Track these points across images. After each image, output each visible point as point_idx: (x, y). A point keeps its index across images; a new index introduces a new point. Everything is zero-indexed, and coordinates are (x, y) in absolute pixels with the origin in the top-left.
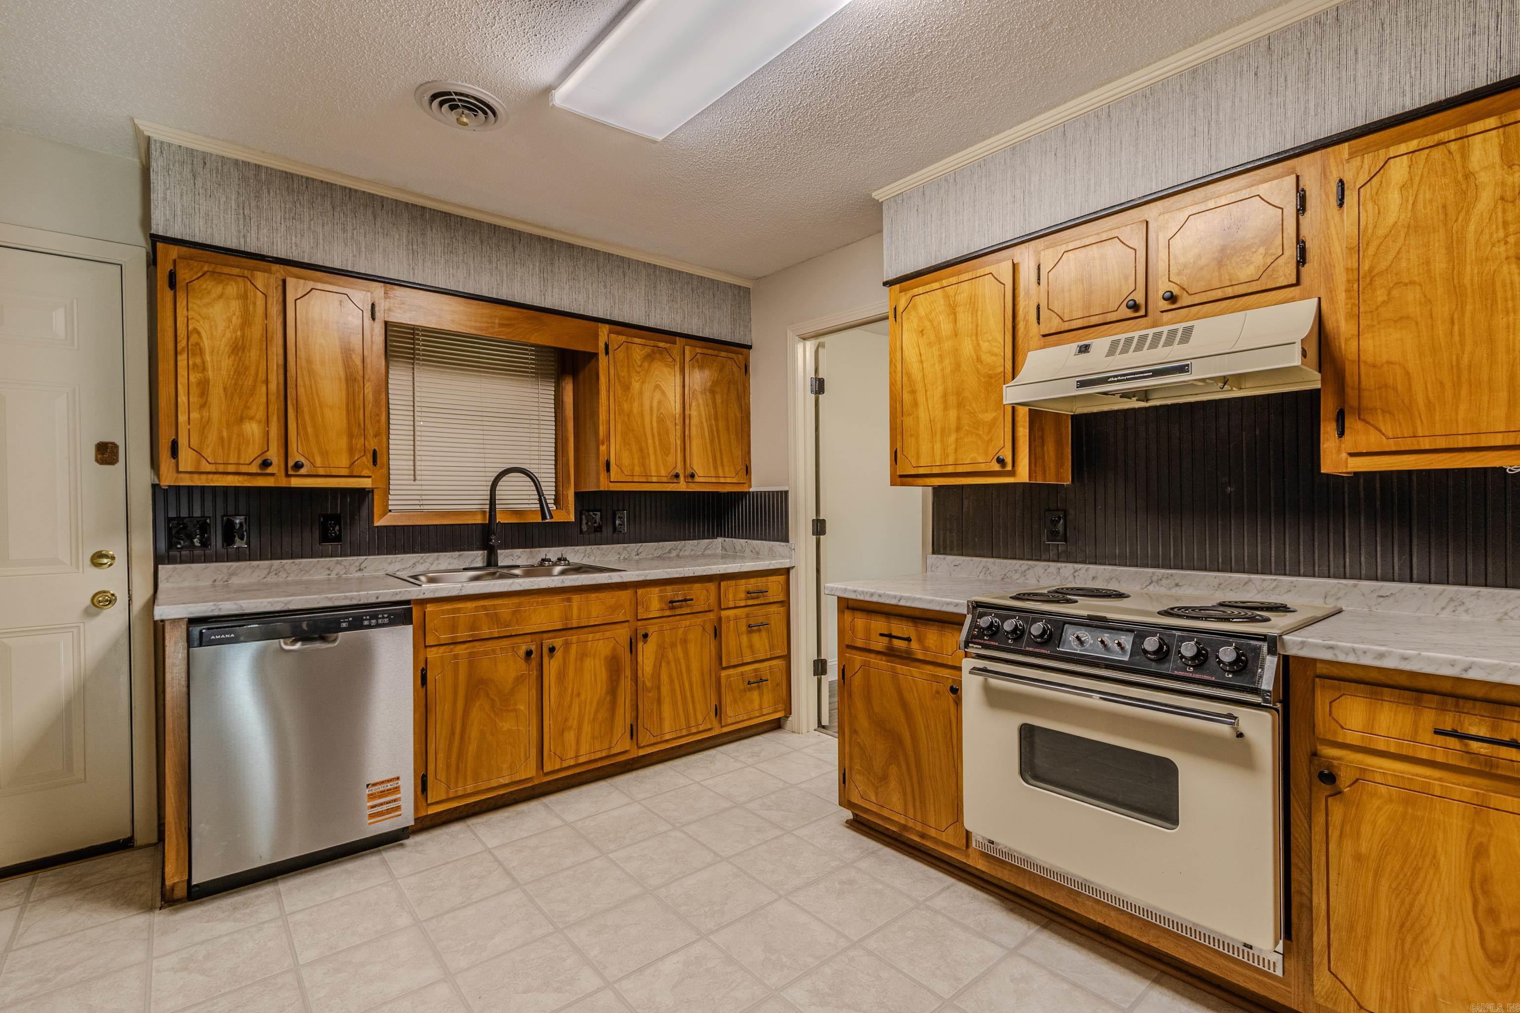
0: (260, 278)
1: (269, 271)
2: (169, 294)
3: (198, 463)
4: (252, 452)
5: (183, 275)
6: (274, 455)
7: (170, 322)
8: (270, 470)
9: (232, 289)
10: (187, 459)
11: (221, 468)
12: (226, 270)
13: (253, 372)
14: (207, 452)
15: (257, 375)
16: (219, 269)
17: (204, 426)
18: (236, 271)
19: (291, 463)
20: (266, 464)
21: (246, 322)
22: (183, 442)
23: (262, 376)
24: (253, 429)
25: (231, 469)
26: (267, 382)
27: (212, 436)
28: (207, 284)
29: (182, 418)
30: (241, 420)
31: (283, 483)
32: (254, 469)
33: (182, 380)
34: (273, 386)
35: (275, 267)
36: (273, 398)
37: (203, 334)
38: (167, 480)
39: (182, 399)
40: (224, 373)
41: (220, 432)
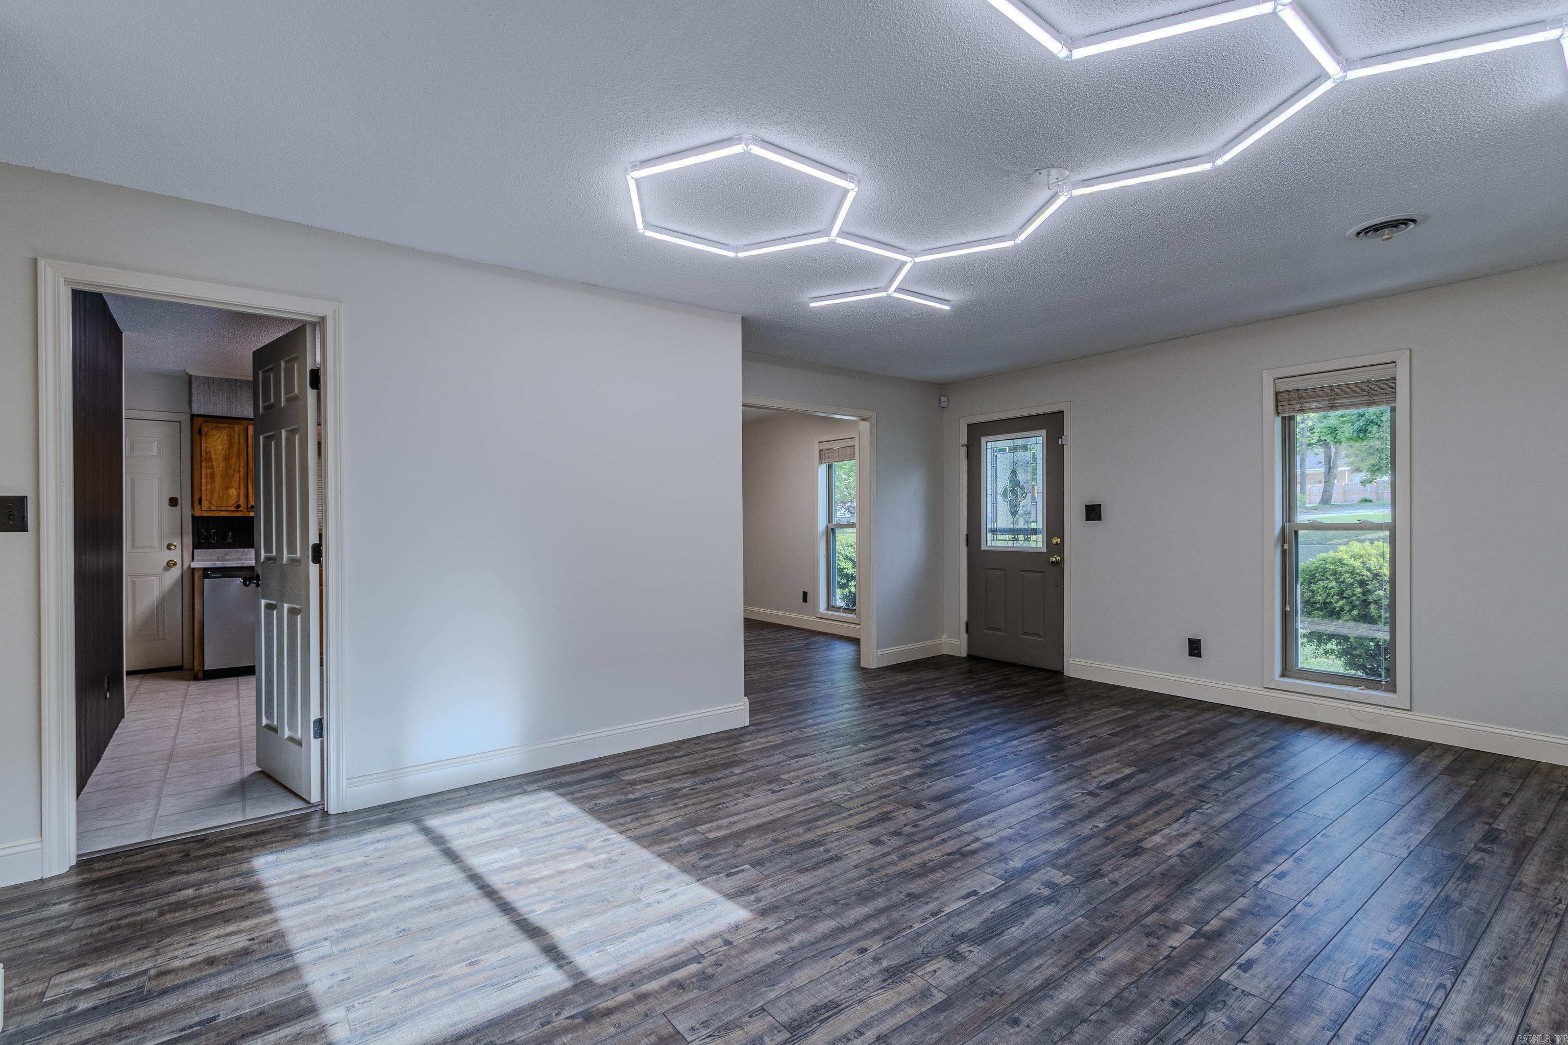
0: (237, 428)
1: (241, 424)
2: (198, 437)
3: (210, 507)
4: (233, 501)
5: (204, 429)
6: (242, 502)
7: (199, 448)
8: (240, 509)
9: (225, 432)
10: (205, 504)
11: (219, 509)
12: (222, 425)
13: (233, 467)
14: (214, 502)
15: (235, 468)
16: (219, 425)
17: (212, 491)
18: (226, 425)
19: (249, 506)
20: (238, 506)
21: (231, 445)
22: (204, 498)
23: (237, 469)
24: (233, 492)
25: (224, 509)
26: (239, 472)
27: (216, 495)
28: (214, 432)
29: (204, 488)
30: (228, 488)
31: (247, 514)
32: (233, 509)
33: (204, 472)
34: (242, 473)
35: (243, 422)
36: (242, 478)
37: (212, 453)
38: (198, 514)
39: (204, 480)
40: (221, 468)
41: (219, 493)
